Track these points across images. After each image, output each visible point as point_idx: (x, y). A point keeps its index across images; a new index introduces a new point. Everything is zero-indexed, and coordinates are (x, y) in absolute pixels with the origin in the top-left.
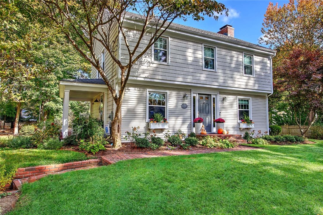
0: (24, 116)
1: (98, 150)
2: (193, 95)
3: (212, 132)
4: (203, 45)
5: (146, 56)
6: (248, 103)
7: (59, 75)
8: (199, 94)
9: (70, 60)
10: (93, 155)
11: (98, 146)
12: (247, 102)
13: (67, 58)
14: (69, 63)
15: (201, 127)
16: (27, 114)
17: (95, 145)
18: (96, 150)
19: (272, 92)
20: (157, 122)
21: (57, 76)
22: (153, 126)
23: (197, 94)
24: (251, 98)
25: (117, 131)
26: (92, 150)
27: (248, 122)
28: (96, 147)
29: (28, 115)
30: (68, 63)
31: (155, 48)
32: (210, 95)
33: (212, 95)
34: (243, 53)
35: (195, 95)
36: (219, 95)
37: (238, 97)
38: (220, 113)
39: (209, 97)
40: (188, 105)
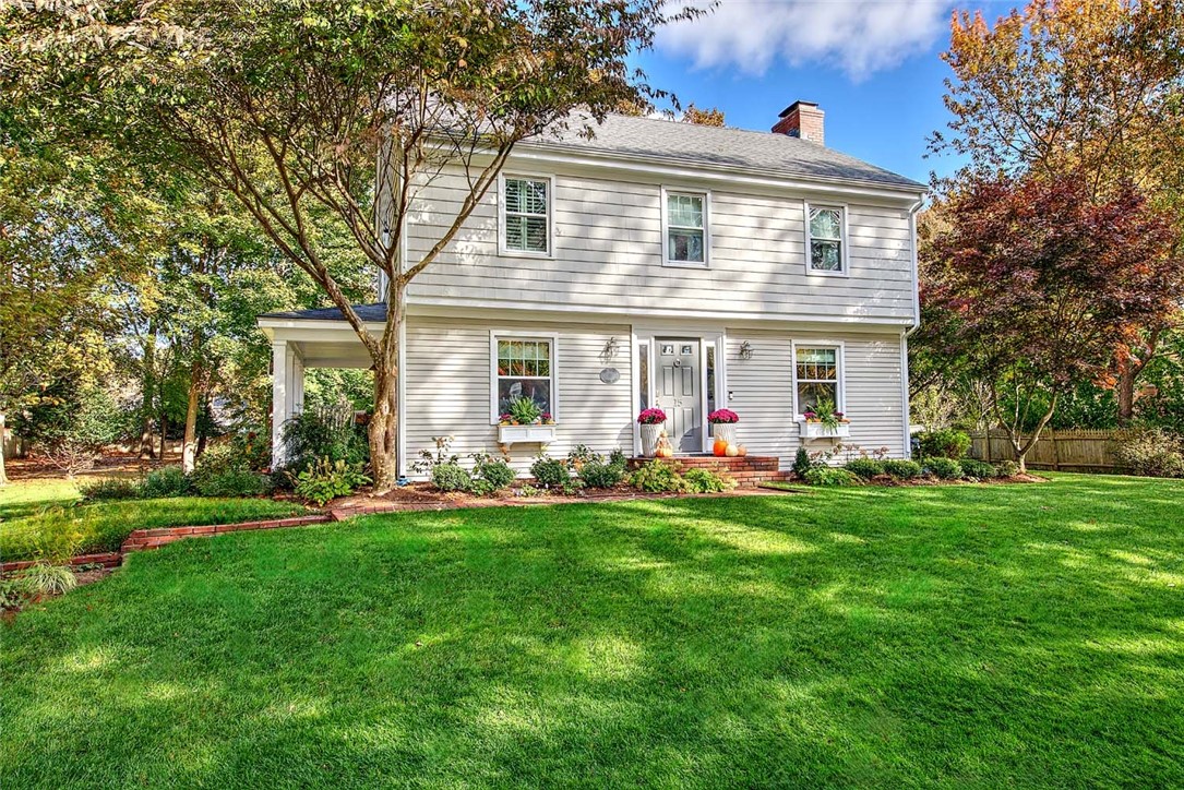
0: (220, 419)
1: (330, 495)
2: (637, 342)
3: (704, 452)
4: (663, 190)
5: (470, 238)
6: (834, 358)
7: (302, 287)
8: (657, 338)
9: (337, 235)
10: (319, 507)
11: (332, 485)
12: (831, 356)
13: (328, 232)
14: (334, 247)
15: (658, 435)
16: (229, 412)
17: (323, 484)
18: (328, 495)
19: (917, 323)
20: (521, 423)
21: (298, 292)
22: (510, 434)
23: (653, 339)
24: (842, 344)
25: (382, 446)
26: (317, 497)
27: (824, 420)
28: (328, 489)
29: (234, 417)
30: (329, 248)
31: (510, 213)
32: (699, 339)
33: (702, 340)
34: (806, 205)
35: (646, 342)
36: (725, 337)
37: (794, 342)
38: (731, 393)
39: (694, 344)
40: (620, 371)
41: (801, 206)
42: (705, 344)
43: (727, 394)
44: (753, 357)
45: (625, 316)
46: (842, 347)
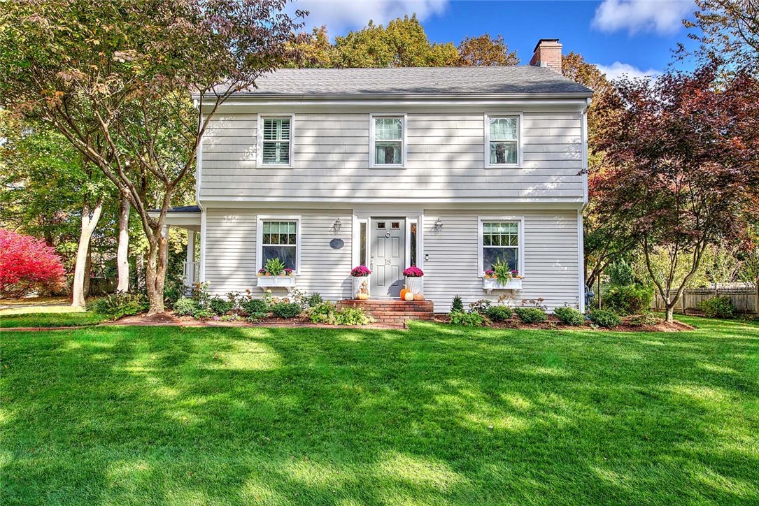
2: (357, 221)
4: (371, 117)
6: (516, 230)
8: (373, 218)
12: (514, 228)
19: (586, 200)
22: (263, 281)
23: (370, 218)
24: (523, 219)
31: (266, 140)
32: (404, 218)
33: (407, 219)
34: (486, 116)
35: (364, 221)
36: (423, 216)
37: (480, 218)
38: (427, 255)
39: (401, 222)
40: (344, 241)
41: (481, 118)
42: (409, 221)
43: (423, 256)
44: (443, 230)
45: (349, 203)
46: (523, 221)
